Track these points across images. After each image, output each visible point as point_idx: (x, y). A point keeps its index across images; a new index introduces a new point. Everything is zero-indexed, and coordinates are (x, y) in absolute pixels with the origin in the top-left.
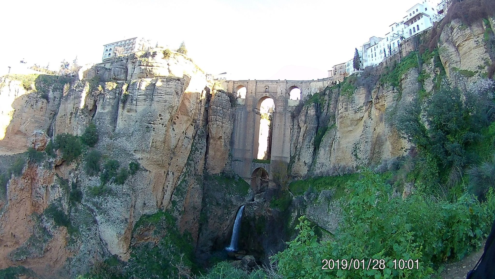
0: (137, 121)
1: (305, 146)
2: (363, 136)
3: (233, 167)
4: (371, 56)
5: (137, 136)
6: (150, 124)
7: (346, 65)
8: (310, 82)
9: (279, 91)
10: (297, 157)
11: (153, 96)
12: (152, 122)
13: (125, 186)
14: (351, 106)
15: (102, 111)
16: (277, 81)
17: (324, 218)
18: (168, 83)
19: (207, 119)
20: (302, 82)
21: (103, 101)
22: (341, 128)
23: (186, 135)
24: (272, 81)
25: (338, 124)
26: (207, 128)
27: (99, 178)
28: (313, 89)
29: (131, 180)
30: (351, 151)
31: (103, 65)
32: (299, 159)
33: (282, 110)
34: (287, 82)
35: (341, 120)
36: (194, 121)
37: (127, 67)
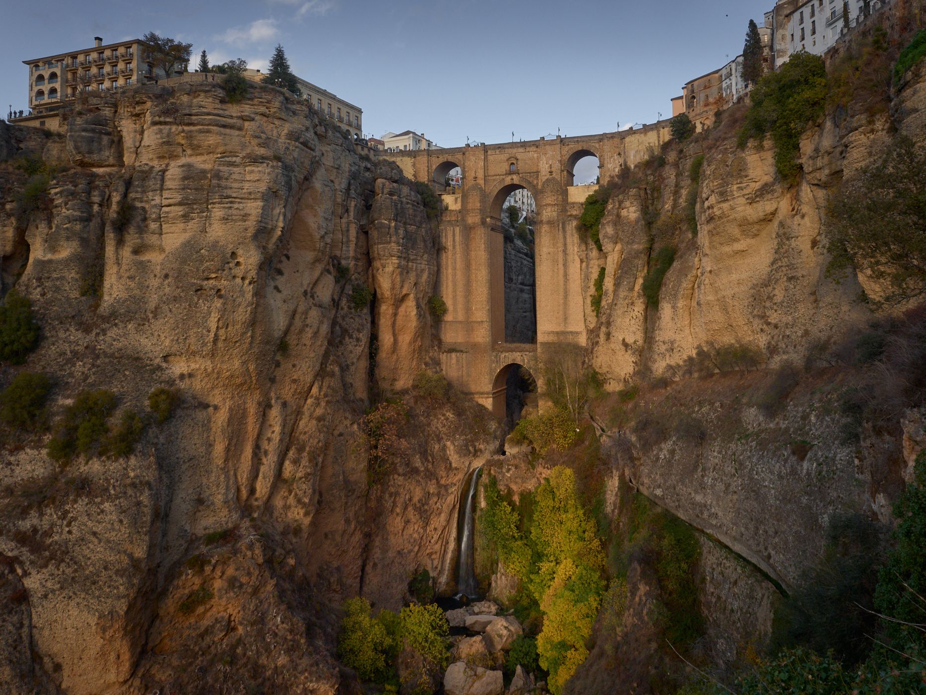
0: (166, 276)
1: (621, 301)
2: (780, 264)
3: (444, 369)
4: (797, 37)
5: (169, 315)
6: (208, 279)
7: (721, 76)
8: (622, 136)
9: (544, 168)
10: (603, 329)
11: (209, 207)
12: (213, 276)
13: (133, 461)
14: (738, 185)
15: (49, 256)
16: (537, 143)
17: (693, 495)
18: (247, 168)
19: (368, 253)
20: (602, 138)
21: (51, 228)
22: (712, 247)
23: (314, 299)
24: (524, 145)
25: (703, 238)
26: (370, 277)
27: (44, 451)
28: (632, 153)
29: (156, 441)
30: (746, 304)
31: (36, 124)
32: (608, 335)
33: (555, 214)
34: (562, 141)
35: (711, 226)
36: (333, 261)
37: (119, 129)
